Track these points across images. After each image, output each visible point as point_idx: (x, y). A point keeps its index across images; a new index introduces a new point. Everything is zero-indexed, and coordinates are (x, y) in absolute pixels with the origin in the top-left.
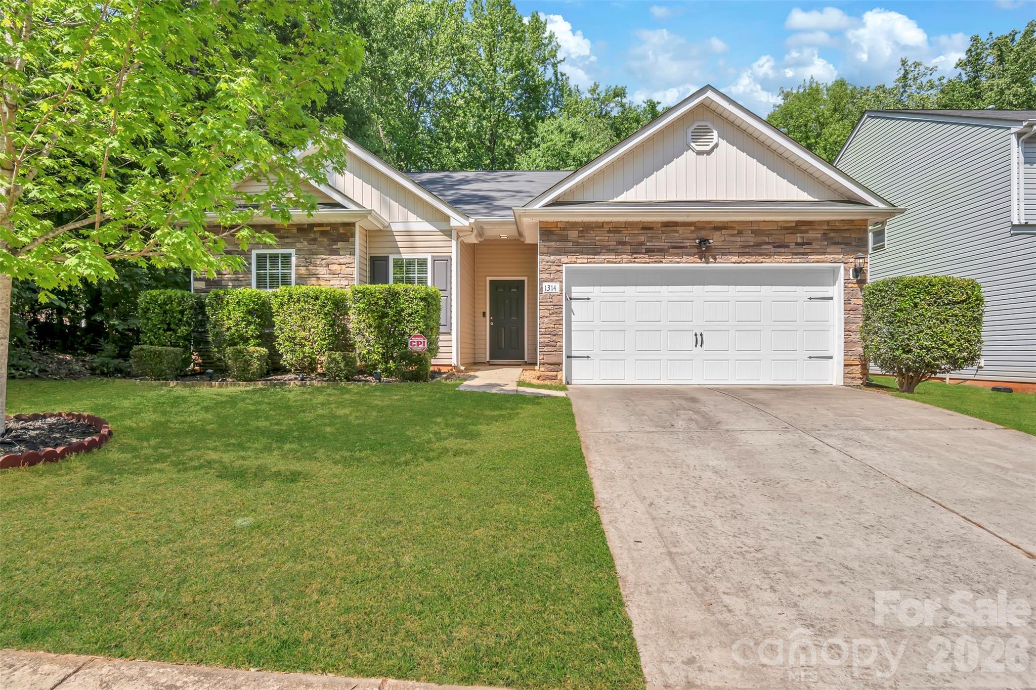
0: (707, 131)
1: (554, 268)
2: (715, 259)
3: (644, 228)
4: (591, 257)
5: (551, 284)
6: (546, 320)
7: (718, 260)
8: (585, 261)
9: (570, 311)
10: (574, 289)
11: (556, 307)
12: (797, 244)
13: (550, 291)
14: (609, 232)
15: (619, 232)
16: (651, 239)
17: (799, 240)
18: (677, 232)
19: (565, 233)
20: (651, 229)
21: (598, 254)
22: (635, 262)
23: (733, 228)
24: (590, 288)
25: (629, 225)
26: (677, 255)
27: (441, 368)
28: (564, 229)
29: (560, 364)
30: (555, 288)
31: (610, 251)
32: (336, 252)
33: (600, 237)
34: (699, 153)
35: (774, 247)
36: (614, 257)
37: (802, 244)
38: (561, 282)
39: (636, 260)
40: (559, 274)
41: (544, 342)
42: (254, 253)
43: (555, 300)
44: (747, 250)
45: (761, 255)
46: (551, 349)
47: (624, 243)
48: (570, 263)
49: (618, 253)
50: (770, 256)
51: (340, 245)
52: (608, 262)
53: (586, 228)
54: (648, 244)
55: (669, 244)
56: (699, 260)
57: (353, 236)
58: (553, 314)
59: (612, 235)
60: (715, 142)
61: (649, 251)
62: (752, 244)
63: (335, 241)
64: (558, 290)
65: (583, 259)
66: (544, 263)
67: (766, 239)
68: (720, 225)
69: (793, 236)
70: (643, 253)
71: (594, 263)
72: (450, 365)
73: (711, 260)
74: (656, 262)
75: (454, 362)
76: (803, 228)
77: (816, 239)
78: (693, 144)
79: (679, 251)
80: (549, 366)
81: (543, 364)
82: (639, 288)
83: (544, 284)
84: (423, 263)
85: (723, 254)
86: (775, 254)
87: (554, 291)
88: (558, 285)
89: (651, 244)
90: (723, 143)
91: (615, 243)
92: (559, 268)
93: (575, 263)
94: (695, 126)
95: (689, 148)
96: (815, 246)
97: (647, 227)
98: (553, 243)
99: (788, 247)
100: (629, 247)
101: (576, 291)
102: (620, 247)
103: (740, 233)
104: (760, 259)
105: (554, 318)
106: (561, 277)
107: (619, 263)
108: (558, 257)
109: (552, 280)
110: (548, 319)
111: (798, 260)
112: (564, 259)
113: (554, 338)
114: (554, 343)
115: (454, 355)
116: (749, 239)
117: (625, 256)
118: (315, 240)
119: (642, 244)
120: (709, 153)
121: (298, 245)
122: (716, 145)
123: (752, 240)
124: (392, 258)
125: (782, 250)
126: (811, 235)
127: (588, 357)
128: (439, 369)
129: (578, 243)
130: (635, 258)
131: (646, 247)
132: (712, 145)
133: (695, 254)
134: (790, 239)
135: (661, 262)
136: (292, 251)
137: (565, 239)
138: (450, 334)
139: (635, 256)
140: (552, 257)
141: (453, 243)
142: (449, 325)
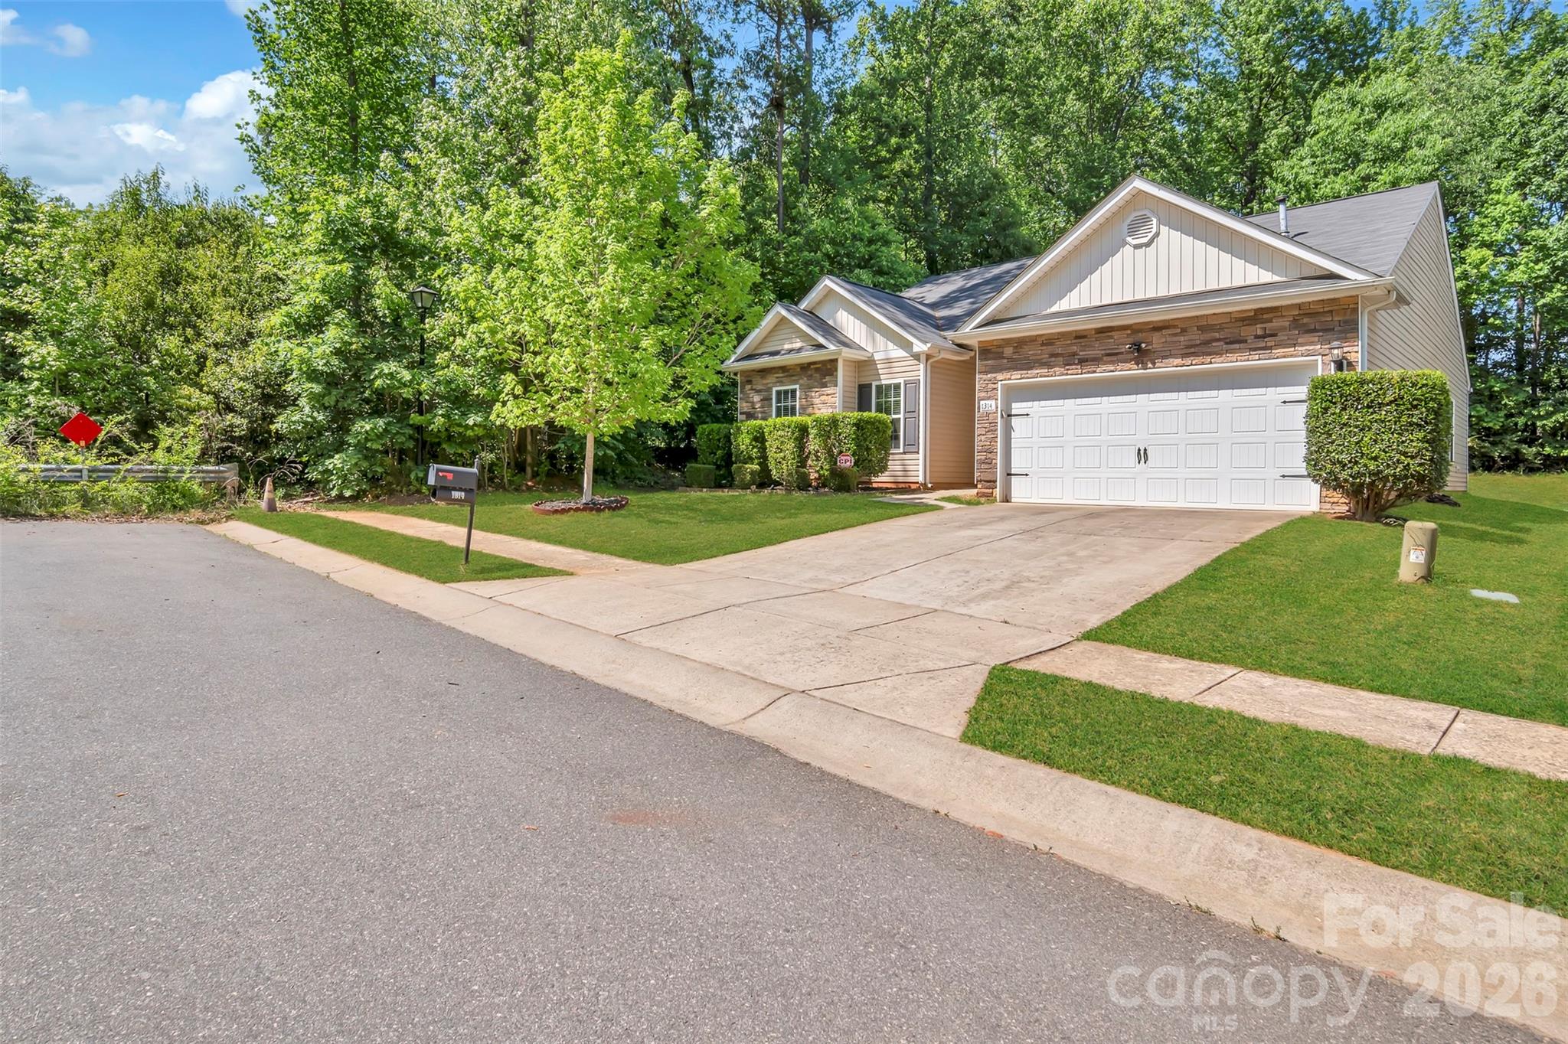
0: (1147, 219)
1: (991, 386)
2: (1154, 364)
3: (1077, 337)
4: (1025, 372)
5: (987, 402)
6: (983, 438)
7: (1157, 365)
8: (1019, 377)
9: (1008, 429)
10: (1014, 405)
11: (992, 425)
12: (1257, 337)
13: (987, 409)
14: (1043, 344)
15: (1051, 344)
16: (1084, 348)
17: (1259, 332)
18: (1111, 337)
19: (1001, 350)
20: (1084, 337)
21: (1031, 368)
22: (1067, 374)
23: (1175, 327)
24: (1030, 404)
25: (1063, 335)
26: (1112, 363)
27: (911, 485)
28: (999, 346)
29: (995, 481)
30: (991, 406)
31: (1042, 364)
32: (824, 385)
33: (1030, 351)
34: (1136, 247)
35: (1227, 343)
36: (1047, 370)
37: (1263, 337)
38: (997, 399)
39: (1069, 372)
40: (995, 391)
41: (981, 459)
42: (774, 389)
43: (991, 417)
44: (1193, 350)
45: (1209, 354)
46: (987, 466)
47: (1056, 355)
48: (1005, 380)
49: (1049, 366)
50: (1221, 355)
51: (828, 378)
52: (1041, 376)
53: (1020, 343)
54: (1081, 354)
55: (1103, 352)
56: (1135, 367)
57: (836, 370)
58: (989, 432)
59: (1044, 348)
60: (1154, 231)
61: (1082, 362)
62: (1198, 342)
63: (824, 376)
64: (994, 407)
65: (1016, 375)
66: (981, 382)
67: (1217, 335)
68: (1160, 324)
69: (1253, 328)
70: (1076, 364)
71: (1028, 378)
72: (917, 483)
73: (1150, 365)
74: (1089, 372)
75: (921, 479)
76: (1265, 316)
77: (1283, 329)
78: (1129, 239)
79: (1114, 358)
80: (985, 483)
81: (981, 481)
82: (1079, 401)
83: (982, 402)
84: (897, 387)
85: (1163, 358)
86: (1227, 352)
87: (990, 408)
88: (993, 402)
89: (1084, 353)
90: (1164, 229)
91: (1047, 356)
92: (994, 386)
93: (1010, 379)
94: (1132, 218)
95: (1125, 243)
96: (1281, 337)
97: (1080, 336)
98: (991, 362)
99: (1246, 341)
100: (1062, 359)
101: (1017, 407)
102: (1053, 359)
103: (1184, 331)
104: (1208, 359)
105: (990, 435)
106: (996, 395)
107: (1052, 376)
108: (994, 375)
109: (989, 398)
110: (984, 436)
111: (1257, 357)
112: (1000, 376)
113: (990, 455)
114: (989, 461)
115: (921, 473)
116: (1193, 337)
117: (1057, 369)
118: (811, 376)
119: (1074, 354)
120: (1148, 245)
121: (801, 381)
122: (1157, 235)
123: (1197, 337)
124: (874, 385)
125: (1237, 346)
126: (1276, 324)
127: (1027, 474)
129: (1013, 360)
130: (1067, 370)
131: (1079, 357)
132: (1150, 235)
133: (1131, 360)
134: (1248, 332)
135: (1095, 372)
136: (797, 387)
137: (1000, 356)
138: (918, 452)
139: (1067, 367)
140: (989, 376)
141: (922, 367)
142: (917, 444)
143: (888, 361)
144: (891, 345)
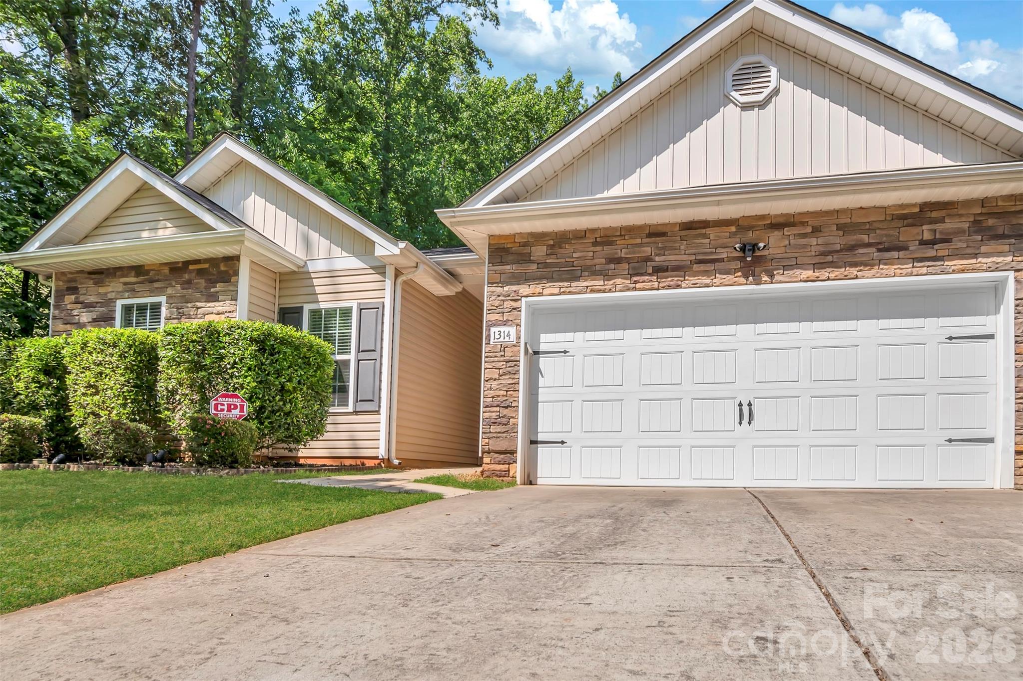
0: (759, 69)
1: (508, 304)
2: (772, 276)
3: (650, 235)
4: (566, 284)
5: (502, 329)
6: (494, 384)
7: (777, 278)
8: (556, 291)
9: (534, 373)
10: (544, 337)
11: (509, 364)
12: (923, 243)
13: (502, 339)
14: (595, 244)
15: (610, 243)
16: (662, 251)
17: (927, 236)
18: (706, 236)
19: (527, 250)
20: (663, 234)
21: (577, 279)
22: (635, 289)
23: (803, 224)
24: (569, 336)
25: (629, 231)
26: (706, 273)
27: (366, 461)
28: (525, 245)
29: (513, 452)
30: (509, 335)
31: (594, 273)
32: (214, 298)
33: (577, 253)
34: (746, 107)
35: (879, 250)
36: (602, 283)
37: (932, 243)
38: (518, 325)
39: (638, 286)
40: (515, 313)
41: (490, 418)
42: (119, 303)
43: (509, 353)
44: (830, 258)
45: (854, 265)
46: (499, 429)
47: (618, 261)
48: (533, 295)
49: (607, 276)
50: (872, 266)
51: (219, 287)
52: (592, 291)
53: (559, 240)
54: (657, 258)
55: (693, 258)
56: (743, 280)
57: (236, 273)
58: (504, 374)
59: (599, 248)
60: (772, 85)
61: (659, 270)
62: (838, 247)
63: (213, 283)
64: (513, 337)
65: (552, 288)
66: (493, 298)
67: (865, 238)
68: (781, 220)
69: (915, 230)
70: (650, 275)
71: (570, 293)
72: (376, 458)
73: (765, 278)
74: (669, 287)
75: (382, 452)
76: (934, 214)
77: (960, 232)
78: (735, 94)
79: (710, 267)
80: (496, 455)
81: (489, 453)
82: (647, 333)
83: (493, 329)
84: (346, 313)
85: (785, 268)
86: (880, 261)
87: (507, 339)
88: (512, 330)
89: (662, 258)
90: (787, 87)
91: (603, 261)
92: (515, 304)
93: (540, 294)
94: (738, 64)
95: (728, 100)
96: (959, 243)
97: (656, 233)
98: (508, 267)
99: (906, 248)
100: (626, 266)
101: (547, 341)
102: (612, 266)
103: (816, 230)
104: (854, 271)
105: (506, 380)
106: (518, 318)
107: (610, 291)
108: (515, 288)
109: (505, 323)
110: (496, 382)
111: (924, 270)
112: (524, 289)
113: (505, 412)
114: (504, 420)
115: (382, 443)
116: (832, 239)
117: (619, 281)
118: (189, 282)
119: (648, 259)
120: (762, 105)
121: (170, 291)
122: (776, 92)
123: (837, 241)
124: (307, 308)
125: (895, 254)
126: (950, 225)
127: (563, 442)
128: (363, 464)
129: (547, 265)
130: (636, 282)
131: (654, 264)
132: (767, 91)
133: (736, 271)
134: (909, 235)
135: (679, 286)
136: (163, 299)
137: (525, 259)
138: (378, 412)
139: (635, 279)
140: (506, 289)
141: (388, 284)
142: (377, 400)
143: (332, 274)
144: (337, 251)
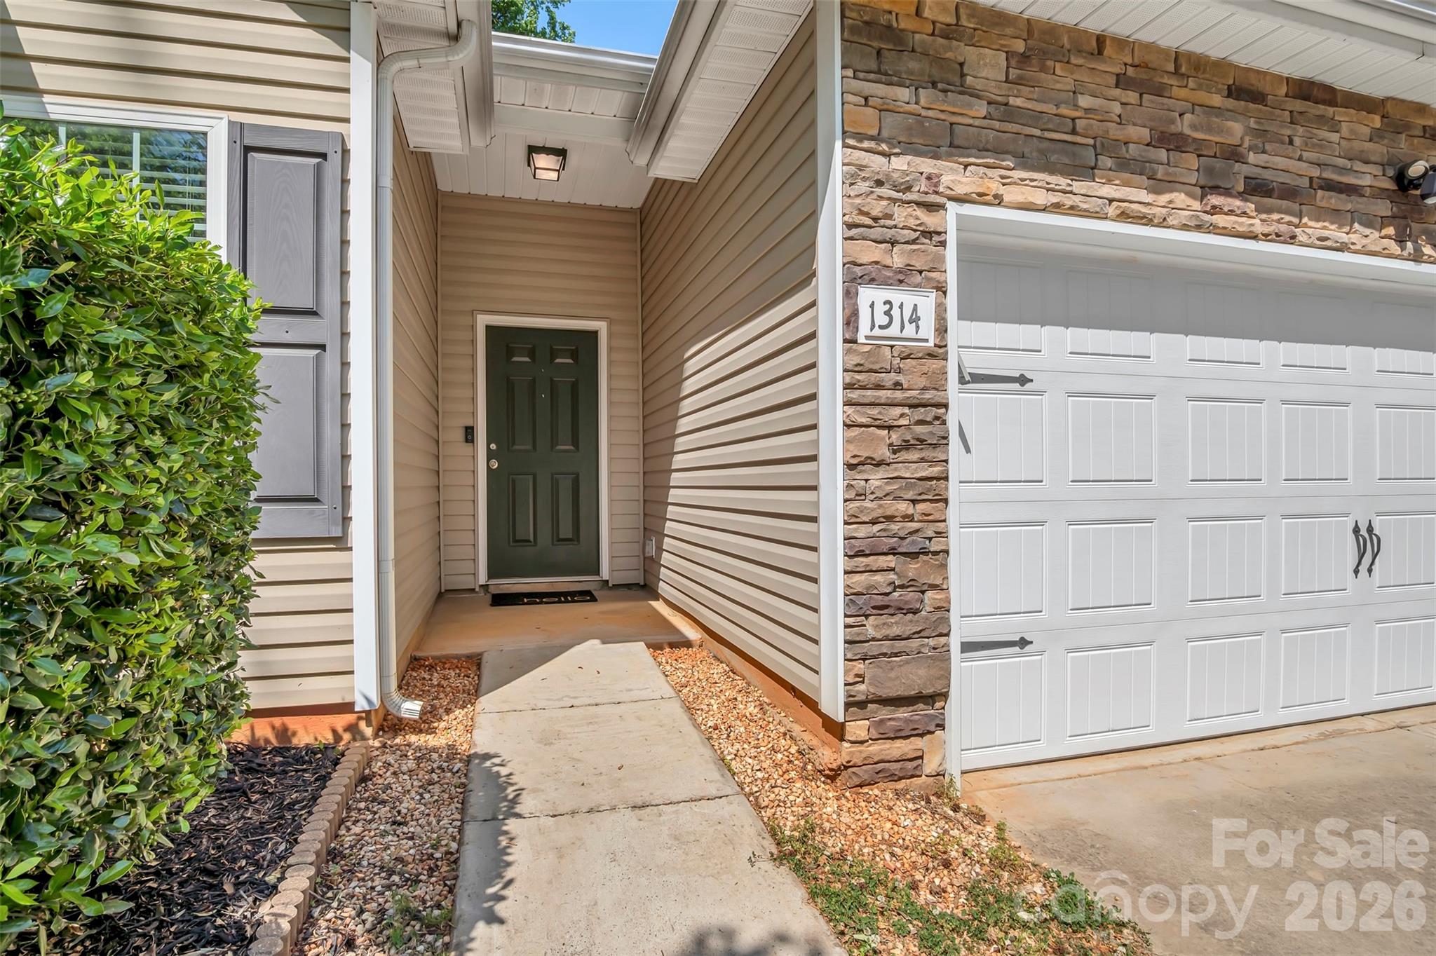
1: (909, 217)
3: (1235, 91)
4: (1063, 182)
5: (896, 296)
6: (876, 479)
8: (1041, 198)
9: (958, 443)
11: (920, 413)
13: (894, 331)
14: (1125, 82)
15: (1158, 90)
16: (1260, 140)
19: (954, 52)
20: (1259, 98)
21: (1087, 171)
22: (1214, 229)
24: (1029, 334)
26: (1335, 215)
27: (292, 722)
28: (949, 33)
29: (938, 695)
30: (915, 320)
31: (1129, 167)
36: (1144, 196)
38: (942, 289)
39: (1220, 220)
40: (927, 245)
41: (869, 591)
43: (913, 377)
46: (899, 624)
47: (1174, 142)
48: (980, 199)
52: (1124, 216)
54: (1252, 157)
55: (1316, 172)
56: (1395, 247)
58: (906, 446)
59: (1132, 97)
61: (1257, 189)
64: (927, 327)
65: (1026, 187)
66: (863, 187)
70: (1240, 195)
71: (1073, 211)
72: (347, 708)
74: (1277, 238)
75: (366, 691)
79: (1343, 202)
80: (885, 713)
81: (862, 705)
82: (1193, 345)
83: (867, 295)
87: (910, 330)
88: (926, 303)
89: (1262, 159)
91: (1145, 133)
92: (931, 221)
93: (999, 201)
97: (1247, 89)
98: (904, 94)
100: (1192, 161)
101: (974, 342)
102: (1162, 154)
105: (911, 468)
106: (937, 265)
107: (1163, 224)
108: (927, 165)
109: (901, 278)
110: (882, 473)
112: (953, 176)
113: (913, 569)
114: (910, 596)
115: (365, 657)
117: (1180, 198)
119: (1234, 154)
127: (1023, 643)
128: (284, 734)
129: (1008, 113)
130: (1215, 210)
131: (1245, 170)
133: (1385, 222)
135: (1293, 240)
137: (949, 77)
138: (340, 543)
139: (1215, 200)
140: (900, 163)
141: (363, 74)
142: (330, 493)
